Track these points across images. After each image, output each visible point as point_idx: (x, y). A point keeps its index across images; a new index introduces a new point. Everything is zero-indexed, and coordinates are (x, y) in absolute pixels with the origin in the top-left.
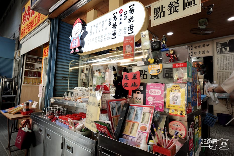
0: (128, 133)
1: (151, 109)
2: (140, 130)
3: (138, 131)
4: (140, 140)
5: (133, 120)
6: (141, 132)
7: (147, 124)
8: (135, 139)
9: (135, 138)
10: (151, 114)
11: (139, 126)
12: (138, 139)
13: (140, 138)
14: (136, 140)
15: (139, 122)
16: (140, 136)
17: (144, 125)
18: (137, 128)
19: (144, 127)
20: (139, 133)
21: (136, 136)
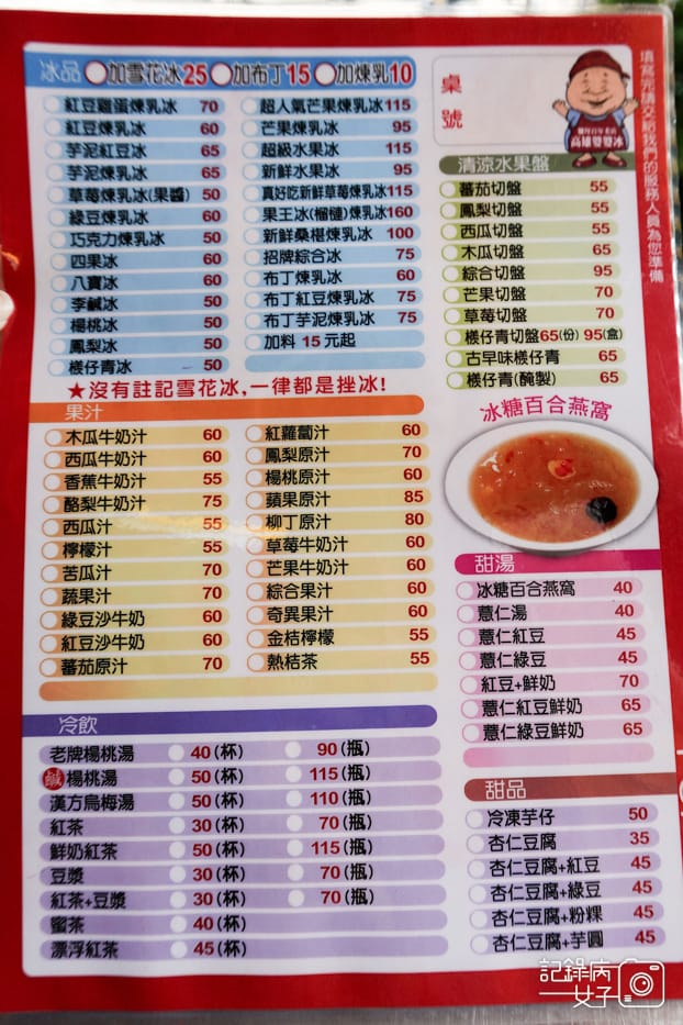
0: (217, 663)
1: (595, 75)
3: (442, 575)
4: (557, 731)
5: (252, 364)
6: (527, 560)
7: (608, 378)
8: (432, 746)
9: (423, 716)
10: (623, 184)
11: (430, 463)
12: (491, 732)
13: (546, 682)
14: (471, 758)
15: (397, 383)
16: (521, 660)
17: (546, 407)
18: (414, 508)
19: (552, 466)
20: (493, 601)
21: (430, 683)
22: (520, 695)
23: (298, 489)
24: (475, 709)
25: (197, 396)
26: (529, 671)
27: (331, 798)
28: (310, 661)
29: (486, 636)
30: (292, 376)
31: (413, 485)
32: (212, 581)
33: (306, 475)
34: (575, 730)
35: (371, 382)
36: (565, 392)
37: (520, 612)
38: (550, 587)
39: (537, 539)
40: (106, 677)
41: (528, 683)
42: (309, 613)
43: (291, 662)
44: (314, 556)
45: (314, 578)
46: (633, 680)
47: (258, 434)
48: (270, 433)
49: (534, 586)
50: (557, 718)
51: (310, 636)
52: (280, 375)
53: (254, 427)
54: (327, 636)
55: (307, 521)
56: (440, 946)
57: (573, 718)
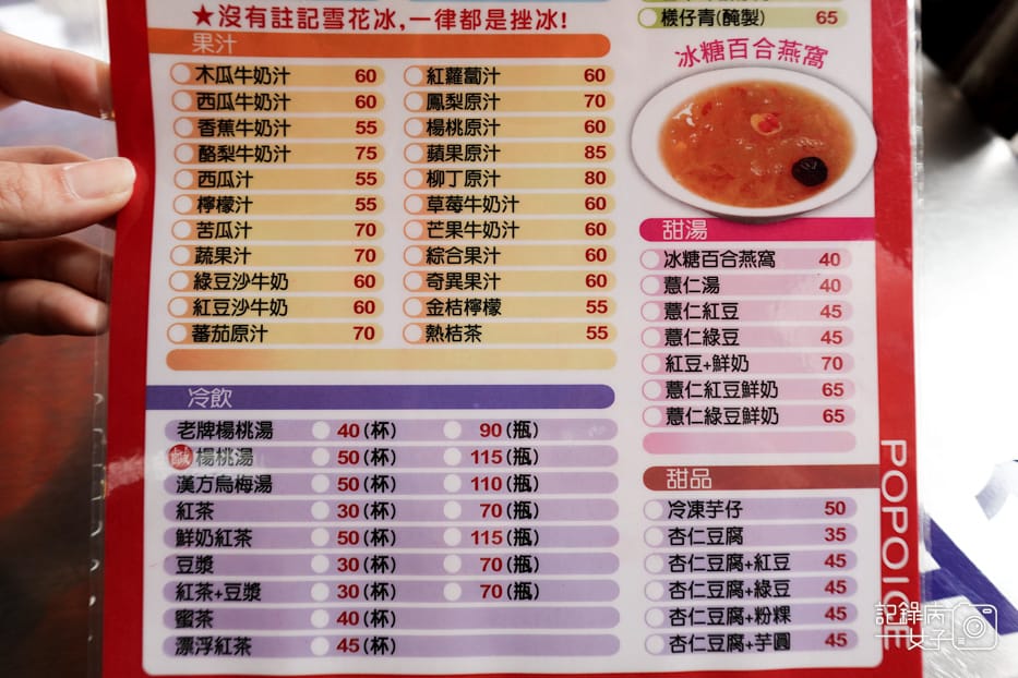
2: (682, 201)
3: (625, 242)
4: (749, 416)
6: (722, 226)
7: (825, 18)
9: (601, 397)
11: (615, 114)
12: (675, 416)
13: (739, 363)
16: (711, 337)
17: (752, 51)
18: (595, 165)
19: (756, 120)
20: (681, 272)
21: (609, 361)
22: (708, 376)
23: (464, 141)
24: (657, 390)
25: (347, 29)
26: (720, 350)
27: (494, 484)
28: (474, 332)
29: (673, 311)
30: (458, 8)
31: (595, 140)
32: (365, 242)
33: (473, 126)
34: (769, 416)
35: (550, 17)
36: (774, 34)
37: (712, 285)
38: (747, 257)
39: (735, 203)
40: (244, 346)
41: (719, 363)
42: (473, 281)
43: (453, 333)
44: (480, 217)
45: (479, 241)
46: (837, 363)
47: (418, 76)
48: (431, 76)
49: (729, 256)
50: (750, 402)
51: (474, 306)
52: (444, 6)
53: (414, 68)
54: (493, 307)
55: (473, 177)
56: (610, 646)
57: (768, 403)
